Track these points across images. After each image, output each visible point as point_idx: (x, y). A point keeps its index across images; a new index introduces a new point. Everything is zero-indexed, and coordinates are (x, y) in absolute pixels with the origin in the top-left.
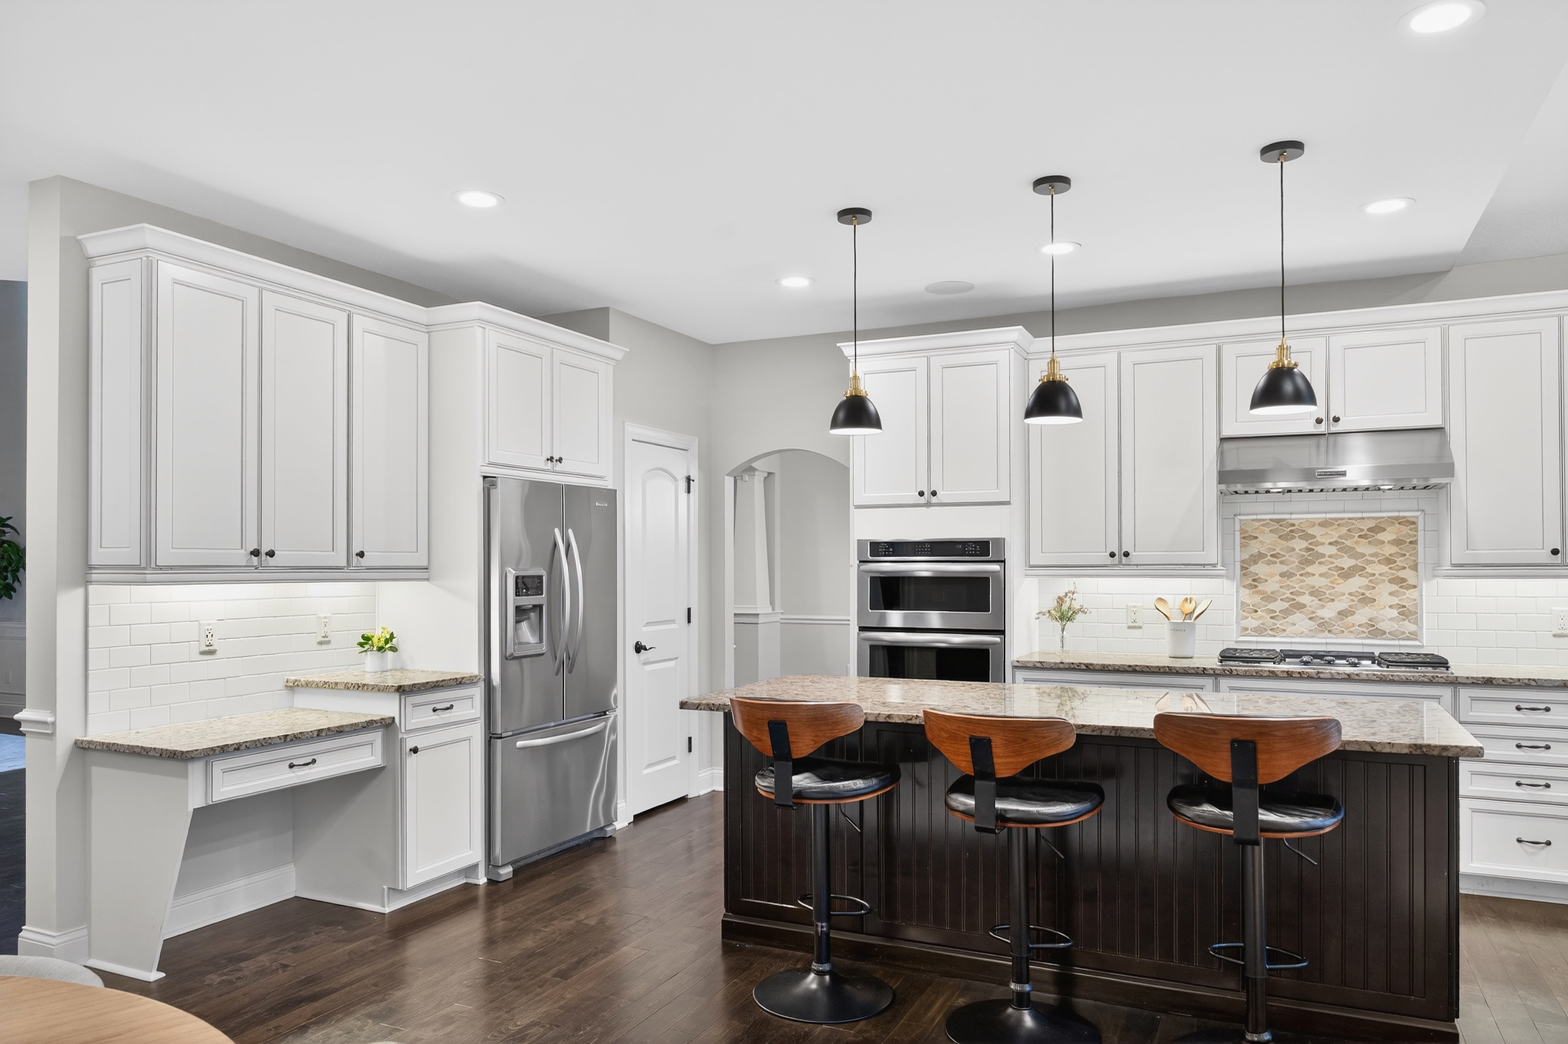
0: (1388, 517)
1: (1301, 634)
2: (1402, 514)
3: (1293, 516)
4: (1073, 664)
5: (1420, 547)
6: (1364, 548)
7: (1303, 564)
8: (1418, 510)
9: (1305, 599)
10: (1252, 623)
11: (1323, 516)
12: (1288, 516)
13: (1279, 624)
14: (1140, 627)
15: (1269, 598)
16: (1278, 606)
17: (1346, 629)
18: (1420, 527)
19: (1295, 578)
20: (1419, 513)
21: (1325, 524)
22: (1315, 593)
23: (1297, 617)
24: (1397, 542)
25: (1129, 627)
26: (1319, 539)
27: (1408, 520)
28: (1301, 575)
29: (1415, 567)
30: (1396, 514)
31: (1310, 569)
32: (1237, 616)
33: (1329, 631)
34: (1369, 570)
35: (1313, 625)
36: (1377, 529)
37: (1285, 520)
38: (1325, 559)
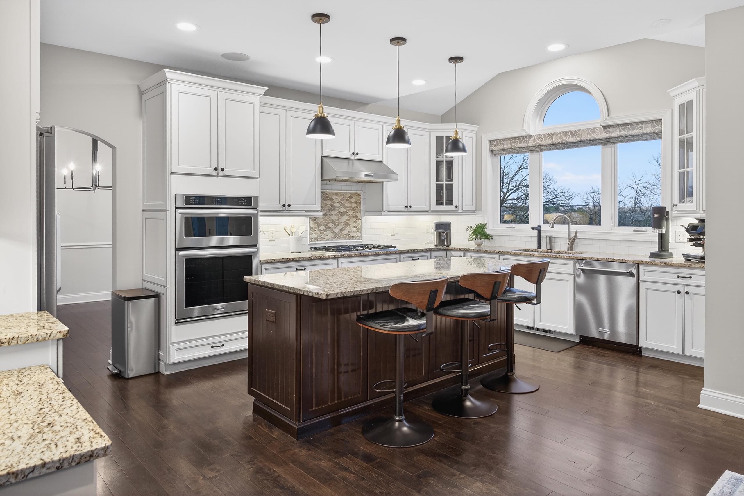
0: (354, 193)
1: (329, 240)
2: (358, 192)
3: (328, 191)
4: (287, 258)
5: (362, 204)
6: (348, 205)
7: (330, 211)
8: (361, 191)
9: (331, 225)
10: (314, 236)
11: (336, 191)
12: (326, 191)
13: (322, 235)
14: (274, 240)
15: (319, 225)
16: (322, 228)
17: (342, 236)
18: (362, 196)
19: (327, 216)
20: (362, 191)
21: (336, 194)
22: (333, 222)
23: (328, 232)
24: (356, 202)
25: (270, 241)
26: (335, 200)
27: (358, 194)
28: (329, 215)
29: (360, 212)
30: (356, 192)
31: (332, 213)
32: (309, 233)
33: (337, 238)
34: (348, 213)
35: (333, 235)
36: (351, 197)
37: (324, 192)
38: (336, 209)
